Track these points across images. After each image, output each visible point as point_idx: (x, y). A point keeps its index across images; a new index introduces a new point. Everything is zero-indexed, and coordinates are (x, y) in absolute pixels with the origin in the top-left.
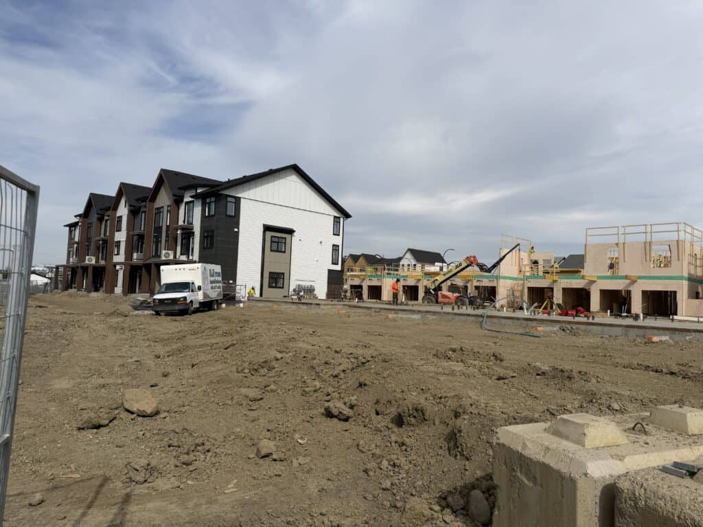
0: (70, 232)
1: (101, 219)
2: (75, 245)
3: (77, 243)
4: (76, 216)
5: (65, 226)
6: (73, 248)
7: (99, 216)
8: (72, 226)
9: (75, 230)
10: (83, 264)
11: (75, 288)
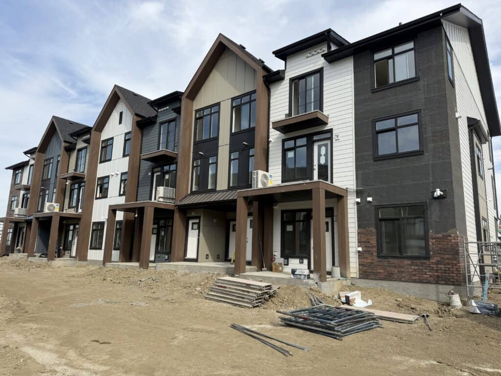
0: (15, 176)
1: (69, 149)
2: (22, 192)
3: (27, 189)
4: (26, 153)
5: (7, 168)
6: (18, 196)
7: (67, 145)
8: (18, 168)
9: (22, 173)
10: (39, 215)
11: (19, 251)
